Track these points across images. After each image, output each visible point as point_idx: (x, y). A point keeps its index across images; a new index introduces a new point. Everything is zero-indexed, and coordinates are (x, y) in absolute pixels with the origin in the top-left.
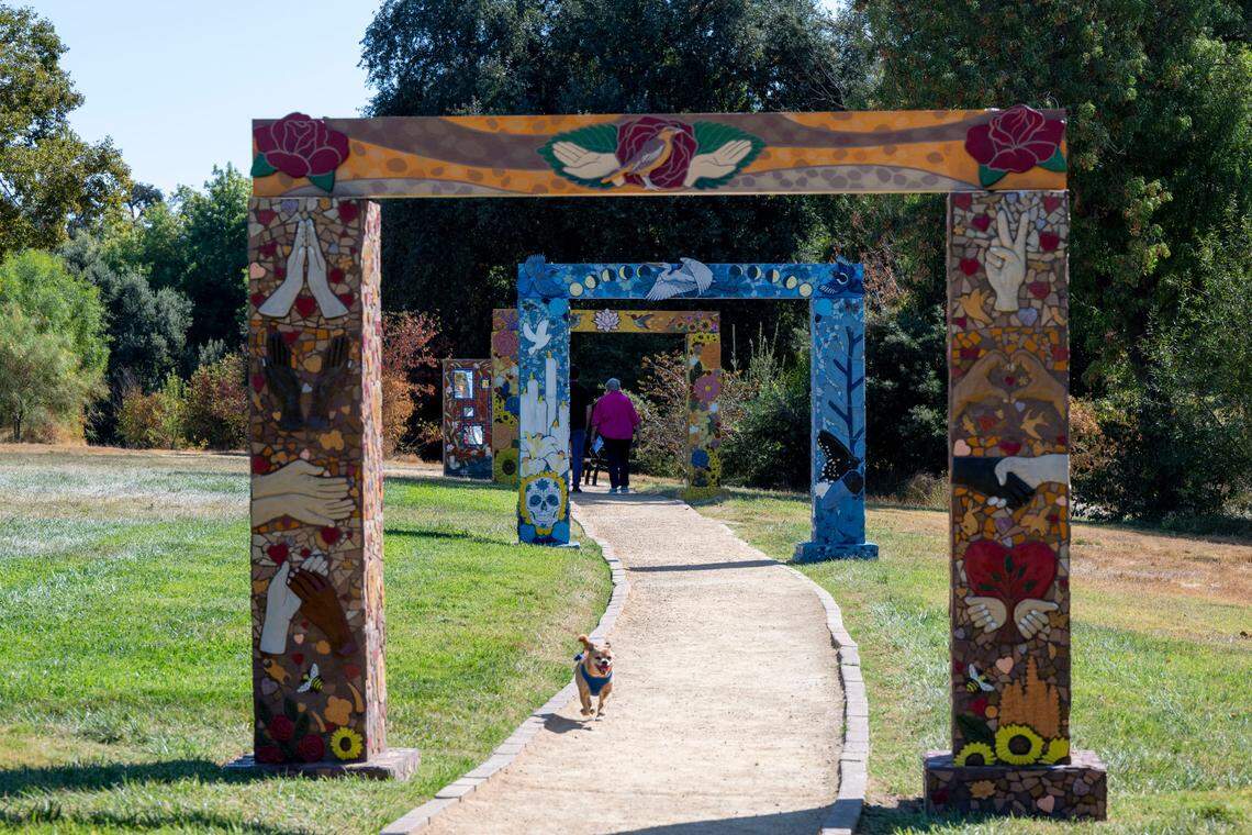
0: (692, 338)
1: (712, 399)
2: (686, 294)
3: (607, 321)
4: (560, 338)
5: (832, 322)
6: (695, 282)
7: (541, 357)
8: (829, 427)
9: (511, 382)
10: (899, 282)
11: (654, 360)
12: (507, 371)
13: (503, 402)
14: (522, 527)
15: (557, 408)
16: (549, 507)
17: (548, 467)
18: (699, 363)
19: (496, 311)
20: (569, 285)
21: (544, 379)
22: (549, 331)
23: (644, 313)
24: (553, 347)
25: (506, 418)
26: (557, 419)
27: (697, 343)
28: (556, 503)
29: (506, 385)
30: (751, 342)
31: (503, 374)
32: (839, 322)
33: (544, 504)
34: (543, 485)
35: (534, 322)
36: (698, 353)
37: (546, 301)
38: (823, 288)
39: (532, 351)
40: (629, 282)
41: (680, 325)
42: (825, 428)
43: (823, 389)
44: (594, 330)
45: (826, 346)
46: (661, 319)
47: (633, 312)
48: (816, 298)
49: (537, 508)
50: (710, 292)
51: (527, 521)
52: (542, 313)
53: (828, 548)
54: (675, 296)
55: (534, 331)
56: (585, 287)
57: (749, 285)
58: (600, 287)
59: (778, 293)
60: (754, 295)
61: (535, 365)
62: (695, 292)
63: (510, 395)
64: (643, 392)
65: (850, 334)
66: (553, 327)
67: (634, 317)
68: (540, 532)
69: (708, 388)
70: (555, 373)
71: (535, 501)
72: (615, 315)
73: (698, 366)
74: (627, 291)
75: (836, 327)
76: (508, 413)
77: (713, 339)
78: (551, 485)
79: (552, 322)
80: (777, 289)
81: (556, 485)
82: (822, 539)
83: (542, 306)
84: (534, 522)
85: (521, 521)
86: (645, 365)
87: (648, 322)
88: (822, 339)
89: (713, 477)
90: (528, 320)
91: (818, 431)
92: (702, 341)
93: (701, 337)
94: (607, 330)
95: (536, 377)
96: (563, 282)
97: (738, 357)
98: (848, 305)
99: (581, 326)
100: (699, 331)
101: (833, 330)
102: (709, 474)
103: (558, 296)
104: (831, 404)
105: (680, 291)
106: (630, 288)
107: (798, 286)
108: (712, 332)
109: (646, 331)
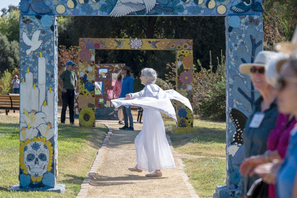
0: (179, 52)
1: (189, 83)
2: (138, 12)
3: (136, 44)
4: (48, 43)
5: (240, 32)
6: (144, 4)
7: (35, 56)
8: (238, 106)
9: (87, 74)
10: (280, 33)
11: (171, 65)
12: (86, 69)
13: (84, 84)
14: (22, 175)
15: (46, 92)
16: (40, 162)
17: (39, 134)
18: (182, 65)
19: (81, 39)
20: (56, 6)
21: (37, 72)
22: (40, 38)
23: (155, 40)
24: (43, 49)
25: (85, 92)
26: (46, 100)
27: (181, 55)
28: (45, 160)
29: (85, 76)
30: (218, 58)
31: (84, 70)
32: (246, 32)
33: (37, 160)
34: (36, 147)
35: (30, 32)
36: (181, 60)
37: (39, 17)
38: (234, 8)
39: (28, 52)
40: (98, 3)
41: (173, 46)
42: (235, 106)
43: (233, 79)
44: (129, 49)
45: (236, 49)
46: (163, 43)
47: (149, 40)
48: (230, 15)
49: (32, 163)
50: (155, 11)
51: (24, 172)
52: (36, 25)
53: (237, 192)
54: (130, 14)
55: (30, 38)
56: (67, 8)
57: (182, 6)
58: (77, 7)
59: (202, 11)
60: (185, 13)
61: (31, 62)
62: (144, 11)
63: (87, 81)
64: (167, 79)
65: (253, 40)
66: (43, 35)
67: (150, 42)
68: (34, 180)
69: (186, 78)
70: (44, 67)
71: (31, 157)
72: (140, 41)
73: (182, 66)
74: (96, 11)
75: (243, 35)
76: (86, 90)
77: (189, 53)
78: (42, 147)
79: (43, 32)
80: (201, 9)
81: (45, 147)
82: (233, 186)
83: (36, 20)
84: (30, 172)
85: (21, 172)
86: (168, 68)
87: (157, 45)
88: (233, 44)
89: (189, 122)
90: (26, 30)
91: (230, 109)
92: (183, 54)
93: (183, 52)
94: (136, 48)
95: (32, 71)
96: (51, 4)
97: (212, 64)
98: (251, 20)
99: (123, 46)
100: (182, 49)
101: (240, 37)
102: (187, 121)
103: (47, 14)
104: (239, 90)
105: (133, 10)
106: (98, 8)
107: (216, 7)
108: (189, 50)
109: (155, 49)
